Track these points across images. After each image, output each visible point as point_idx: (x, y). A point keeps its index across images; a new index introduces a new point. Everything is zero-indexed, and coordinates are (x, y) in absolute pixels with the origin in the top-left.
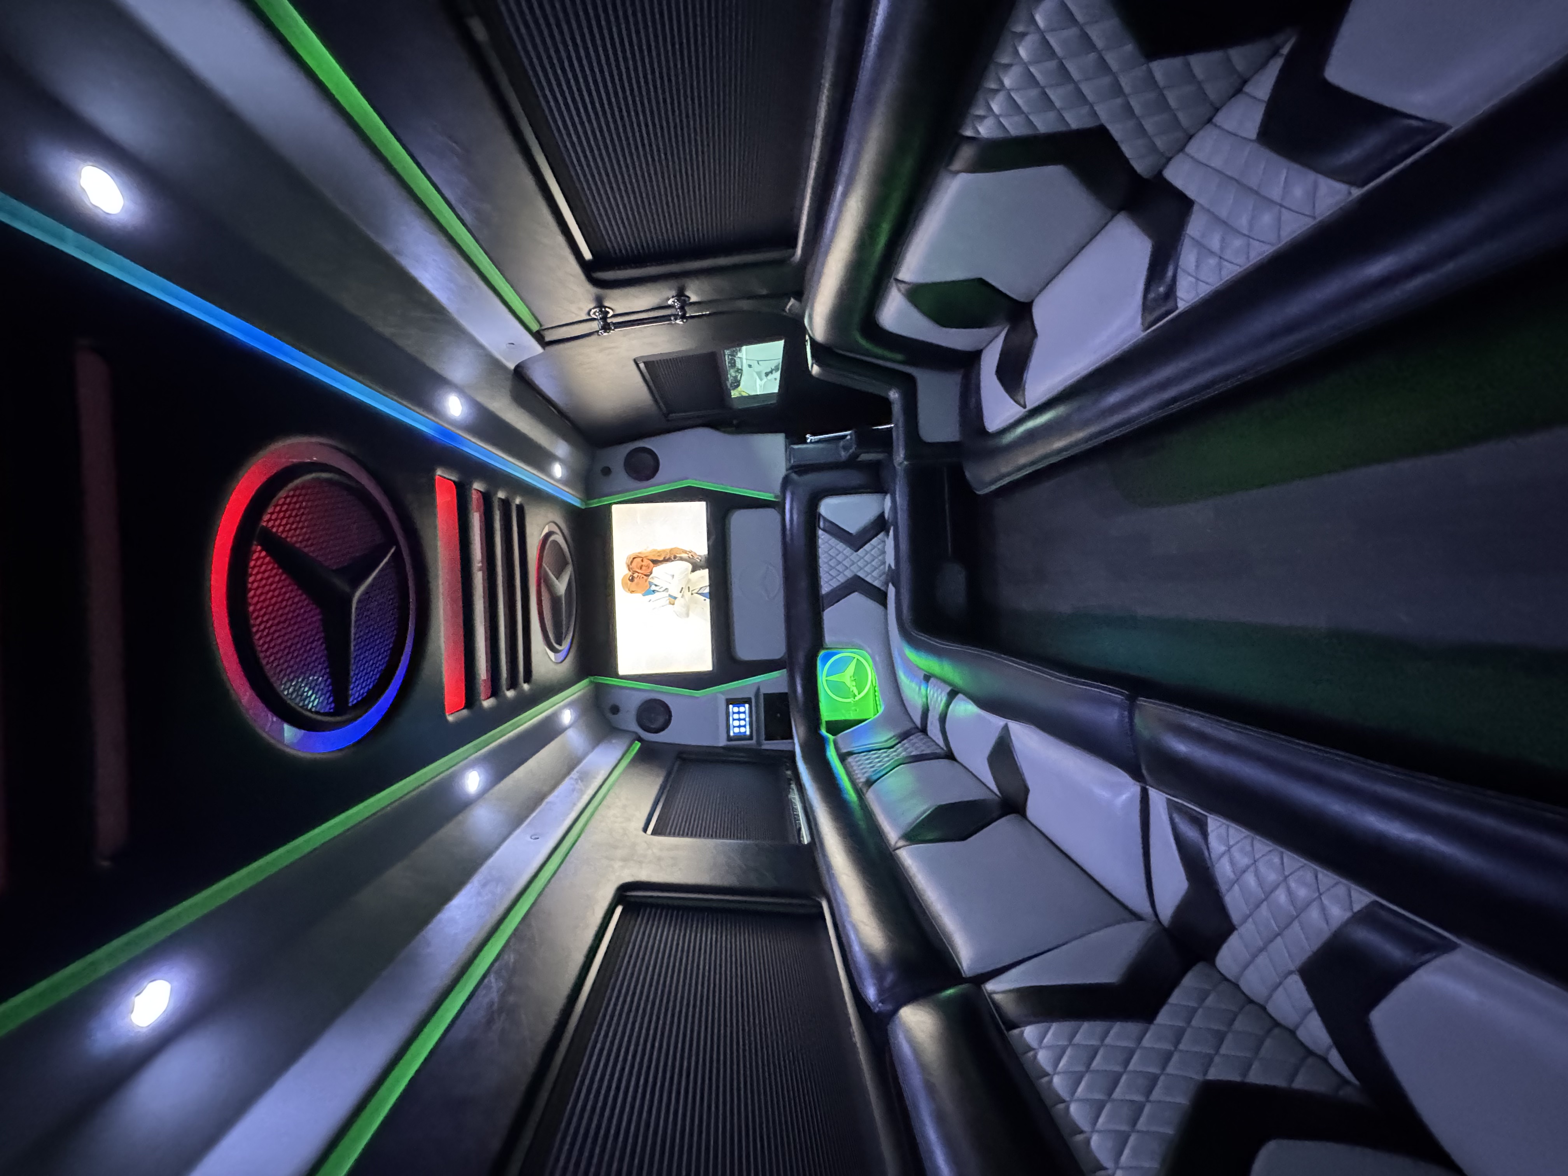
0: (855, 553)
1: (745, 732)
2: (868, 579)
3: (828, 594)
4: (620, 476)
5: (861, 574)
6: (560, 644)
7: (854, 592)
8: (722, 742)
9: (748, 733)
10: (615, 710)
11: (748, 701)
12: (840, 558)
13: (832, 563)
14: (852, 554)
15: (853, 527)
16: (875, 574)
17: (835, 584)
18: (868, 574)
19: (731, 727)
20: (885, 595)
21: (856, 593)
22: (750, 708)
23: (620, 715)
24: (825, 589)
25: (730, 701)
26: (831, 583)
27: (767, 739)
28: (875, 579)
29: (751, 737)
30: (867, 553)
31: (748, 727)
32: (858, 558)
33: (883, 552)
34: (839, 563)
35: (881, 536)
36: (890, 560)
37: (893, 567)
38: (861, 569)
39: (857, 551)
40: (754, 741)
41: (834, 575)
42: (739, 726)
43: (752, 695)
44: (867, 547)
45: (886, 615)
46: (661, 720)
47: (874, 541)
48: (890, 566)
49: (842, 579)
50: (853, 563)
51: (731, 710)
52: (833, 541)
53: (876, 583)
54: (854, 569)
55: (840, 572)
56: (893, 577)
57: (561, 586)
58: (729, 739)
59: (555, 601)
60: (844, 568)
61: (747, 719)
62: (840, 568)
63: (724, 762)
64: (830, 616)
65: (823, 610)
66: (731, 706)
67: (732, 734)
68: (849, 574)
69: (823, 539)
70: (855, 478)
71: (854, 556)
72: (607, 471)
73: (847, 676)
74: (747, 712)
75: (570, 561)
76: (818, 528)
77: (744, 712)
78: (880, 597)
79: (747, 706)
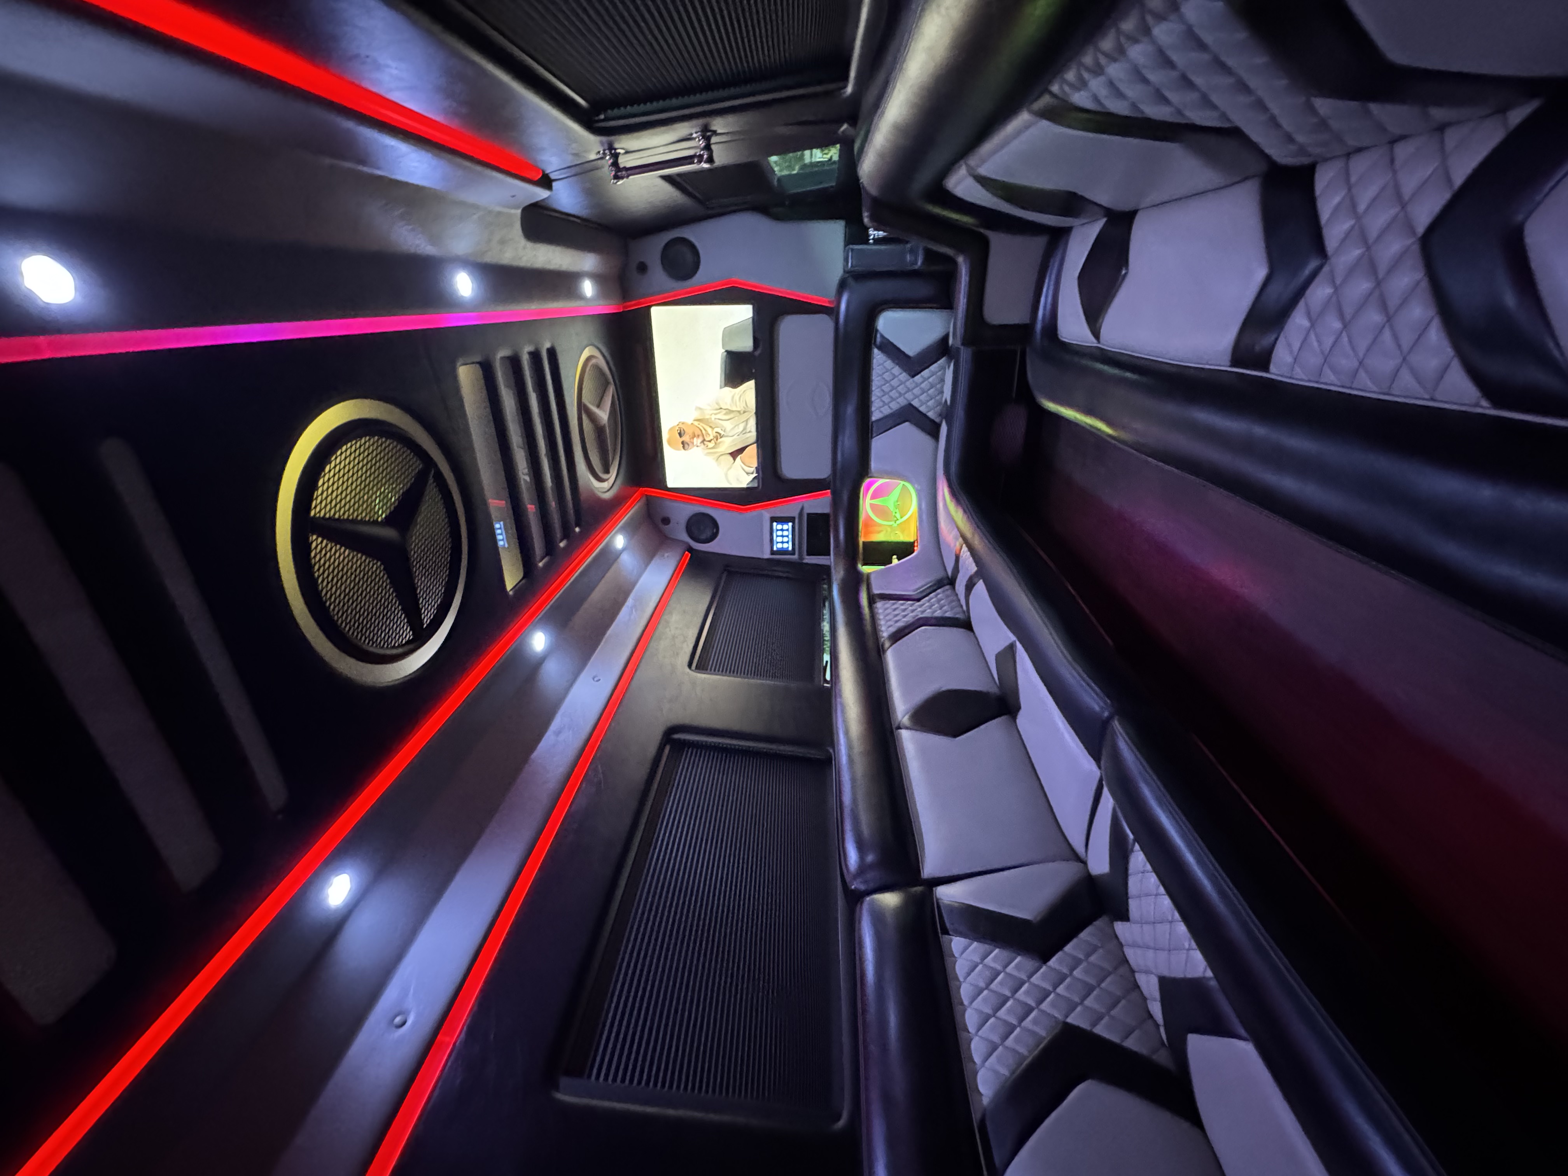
0: (911, 380)
1: (788, 547)
2: (923, 409)
3: (878, 421)
4: (658, 277)
5: (915, 403)
6: (607, 471)
7: (904, 422)
8: (767, 555)
9: (790, 548)
10: (666, 521)
11: (791, 519)
12: (895, 383)
13: (886, 388)
14: (908, 380)
15: (912, 347)
16: (930, 403)
17: (887, 411)
18: (922, 404)
19: (775, 543)
20: (938, 426)
21: (907, 424)
22: (793, 527)
23: (671, 525)
24: (875, 416)
25: (774, 519)
26: (882, 409)
27: (808, 554)
28: (930, 409)
29: (793, 552)
30: (925, 380)
31: (790, 543)
32: (913, 385)
33: (942, 380)
34: (893, 388)
35: (943, 361)
36: (947, 395)
37: (949, 402)
38: (916, 397)
39: (913, 376)
40: (796, 557)
41: (887, 401)
42: (783, 542)
43: (796, 514)
44: (926, 373)
45: (936, 449)
46: (708, 533)
47: (934, 367)
48: (946, 401)
49: (895, 406)
50: (909, 390)
51: (774, 527)
52: (889, 364)
53: (931, 414)
54: (909, 396)
55: (893, 399)
56: (948, 413)
57: (603, 415)
58: (773, 552)
59: (599, 431)
60: (897, 395)
61: (790, 536)
62: (894, 394)
63: (767, 576)
64: (878, 444)
65: (872, 438)
66: (775, 524)
67: (775, 549)
68: (902, 402)
69: (878, 357)
70: (922, 289)
71: (910, 383)
72: (643, 268)
73: (890, 501)
74: (790, 529)
75: (611, 380)
76: (873, 346)
77: (787, 530)
78: (932, 430)
79: (790, 524)
